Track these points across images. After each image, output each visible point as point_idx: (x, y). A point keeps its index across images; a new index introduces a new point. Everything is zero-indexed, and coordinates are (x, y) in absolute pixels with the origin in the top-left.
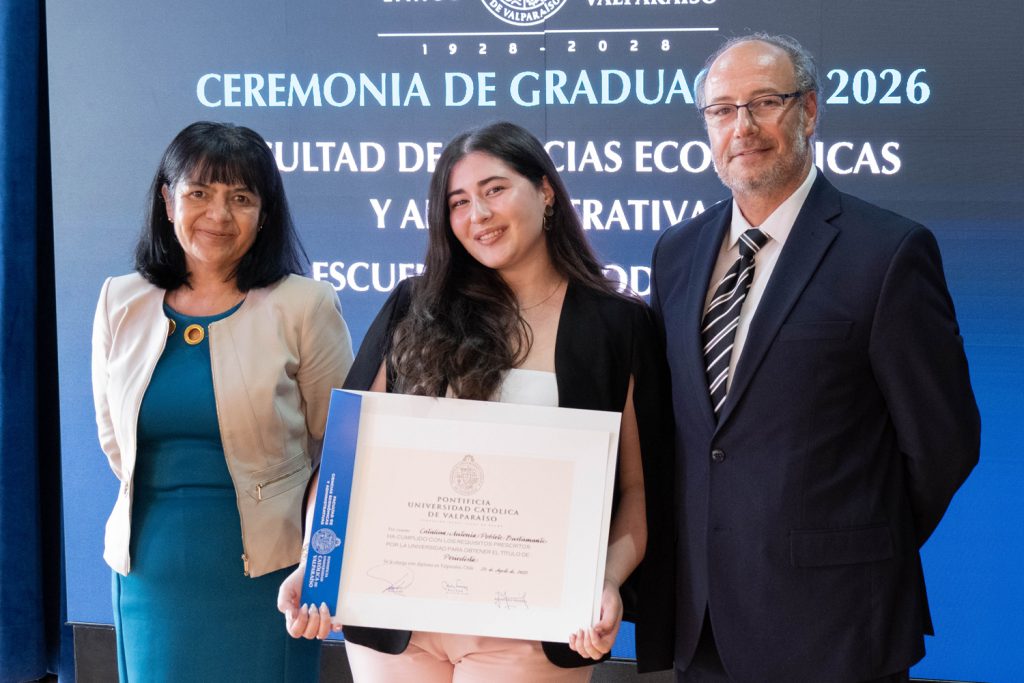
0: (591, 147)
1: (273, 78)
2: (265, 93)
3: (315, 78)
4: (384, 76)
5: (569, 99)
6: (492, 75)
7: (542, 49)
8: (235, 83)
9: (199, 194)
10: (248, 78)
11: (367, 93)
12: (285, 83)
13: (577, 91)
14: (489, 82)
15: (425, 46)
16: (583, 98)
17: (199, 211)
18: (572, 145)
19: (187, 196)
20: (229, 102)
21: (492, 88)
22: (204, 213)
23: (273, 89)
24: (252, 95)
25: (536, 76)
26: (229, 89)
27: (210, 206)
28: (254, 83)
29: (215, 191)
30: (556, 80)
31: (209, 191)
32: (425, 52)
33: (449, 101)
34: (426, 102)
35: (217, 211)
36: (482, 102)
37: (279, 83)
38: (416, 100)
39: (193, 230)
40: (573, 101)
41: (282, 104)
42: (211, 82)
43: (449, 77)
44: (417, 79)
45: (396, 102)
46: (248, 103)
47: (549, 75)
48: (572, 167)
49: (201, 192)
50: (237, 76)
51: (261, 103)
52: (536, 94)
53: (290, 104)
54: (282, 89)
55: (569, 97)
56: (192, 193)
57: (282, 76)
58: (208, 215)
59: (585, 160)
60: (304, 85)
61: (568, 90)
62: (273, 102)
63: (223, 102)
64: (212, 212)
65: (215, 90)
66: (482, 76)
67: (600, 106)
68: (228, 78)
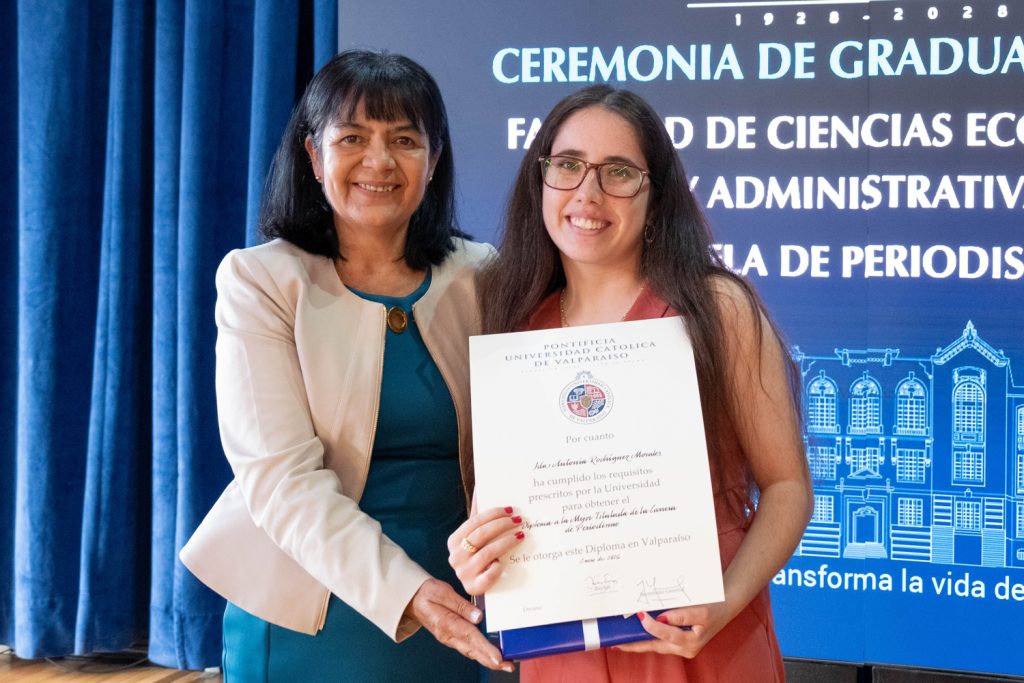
0: (918, 120)
1: (574, 51)
2: (565, 67)
3: (619, 51)
4: (693, 48)
5: (895, 68)
6: (811, 45)
7: (866, 18)
8: (534, 58)
9: (352, 139)
10: (548, 52)
11: (676, 67)
12: (587, 57)
13: (903, 62)
14: (807, 52)
15: (738, 17)
16: (909, 69)
17: (354, 159)
18: (897, 118)
19: (338, 143)
20: (527, 78)
21: (811, 59)
22: (360, 162)
23: (575, 64)
24: (552, 70)
25: (859, 46)
26: (527, 65)
27: (368, 153)
28: (554, 57)
29: (371, 132)
30: (881, 50)
31: (364, 133)
32: (738, 22)
33: (764, 73)
34: (738, 75)
35: (376, 156)
36: (800, 74)
37: (581, 57)
38: (727, 74)
39: (348, 183)
40: (899, 72)
41: (584, 78)
42: (509, 57)
43: (764, 49)
44: (729, 51)
45: (706, 75)
46: (548, 78)
47: (873, 44)
48: (896, 142)
49: (355, 137)
50: (537, 51)
51: (561, 78)
52: (858, 65)
53: (592, 78)
54: (584, 63)
55: (894, 67)
56: (343, 139)
57: (584, 50)
58: (365, 164)
59: (910, 135)
60: (608, 58)
61: (894, 60)
62: (574, 77)
63: (520, 78)
64: (370, 159)
65: (512, 66)
66: (800, 47)
67: (928, 77)
68: (527, 53)
